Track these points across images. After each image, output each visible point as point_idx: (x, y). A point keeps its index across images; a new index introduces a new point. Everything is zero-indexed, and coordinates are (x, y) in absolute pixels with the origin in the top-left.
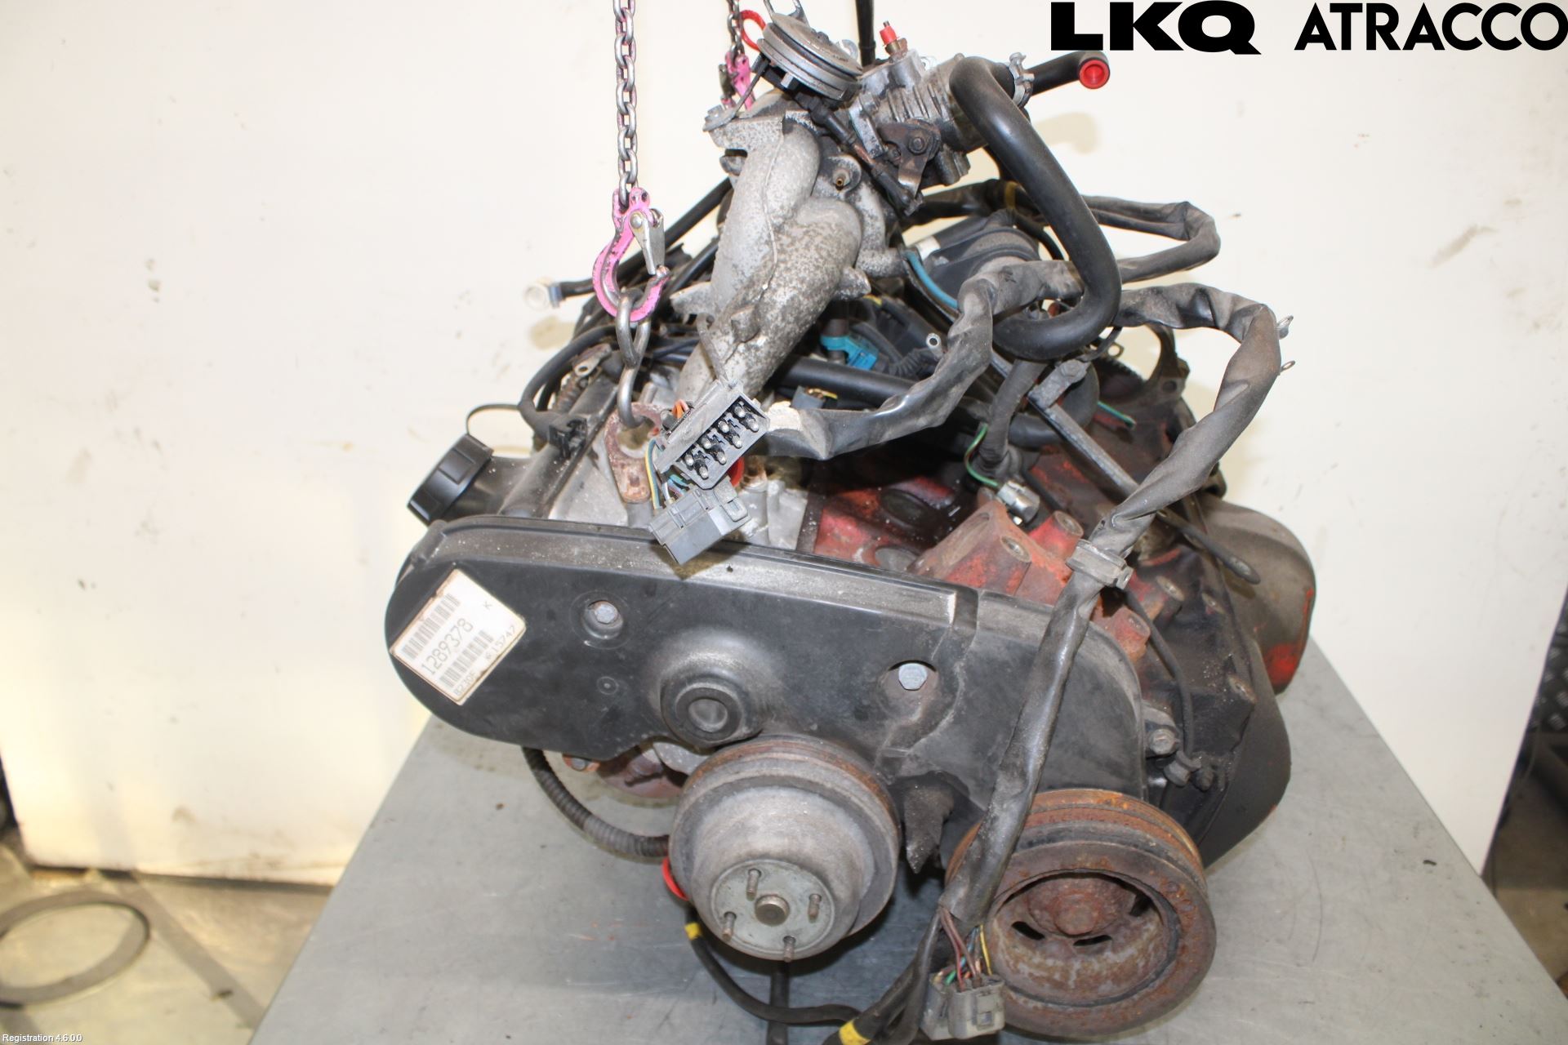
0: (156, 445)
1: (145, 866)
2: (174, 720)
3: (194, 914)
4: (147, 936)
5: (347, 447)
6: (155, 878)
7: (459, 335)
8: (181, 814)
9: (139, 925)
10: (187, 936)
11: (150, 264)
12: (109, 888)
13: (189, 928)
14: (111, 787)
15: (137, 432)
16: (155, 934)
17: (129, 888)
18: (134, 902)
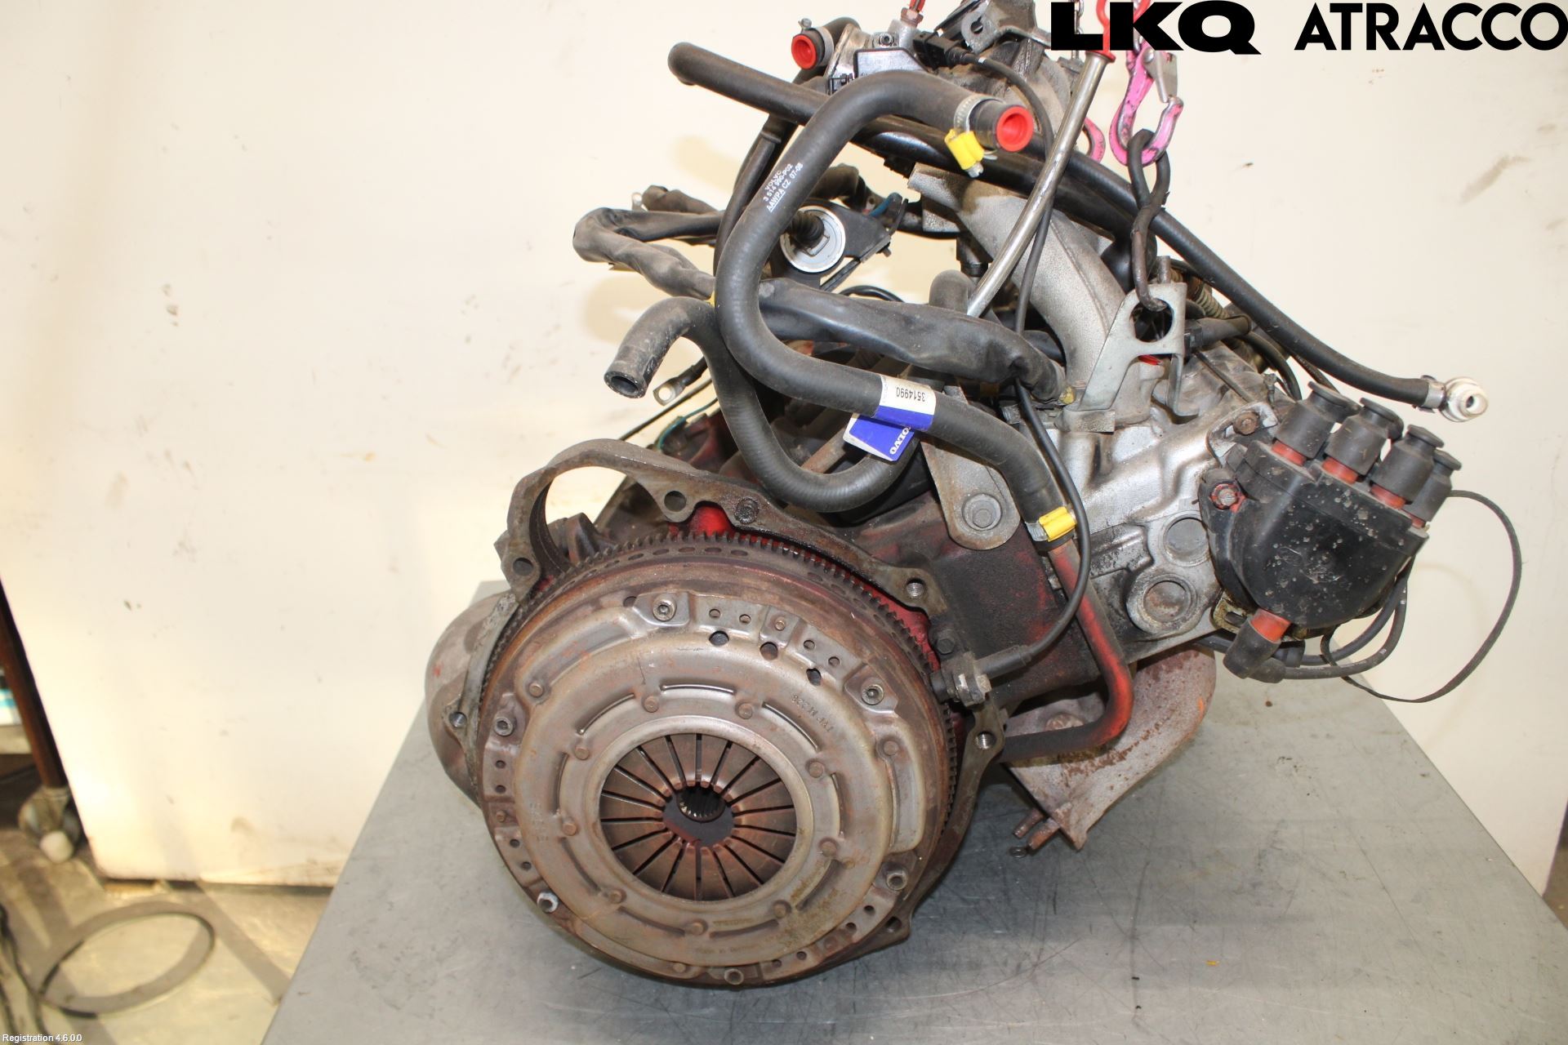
0: (187, 465)
1: (208, 876)
2: (224, 733)
3: (257, 921)
4: (212, 946)
5: (369, 457)
6: (220, 887)
7: (468, 340)
8: (239, 824)
9: (205, 932)
10: (249, 942)
11: (167, 289)
12: (175, 898)
13: (251, 936)
14: (171, 801)
15: (168, 454)
16: (219, 943)
17: (195, 897)
18: (200, 911)
